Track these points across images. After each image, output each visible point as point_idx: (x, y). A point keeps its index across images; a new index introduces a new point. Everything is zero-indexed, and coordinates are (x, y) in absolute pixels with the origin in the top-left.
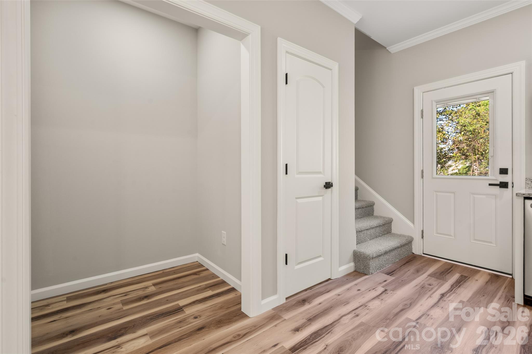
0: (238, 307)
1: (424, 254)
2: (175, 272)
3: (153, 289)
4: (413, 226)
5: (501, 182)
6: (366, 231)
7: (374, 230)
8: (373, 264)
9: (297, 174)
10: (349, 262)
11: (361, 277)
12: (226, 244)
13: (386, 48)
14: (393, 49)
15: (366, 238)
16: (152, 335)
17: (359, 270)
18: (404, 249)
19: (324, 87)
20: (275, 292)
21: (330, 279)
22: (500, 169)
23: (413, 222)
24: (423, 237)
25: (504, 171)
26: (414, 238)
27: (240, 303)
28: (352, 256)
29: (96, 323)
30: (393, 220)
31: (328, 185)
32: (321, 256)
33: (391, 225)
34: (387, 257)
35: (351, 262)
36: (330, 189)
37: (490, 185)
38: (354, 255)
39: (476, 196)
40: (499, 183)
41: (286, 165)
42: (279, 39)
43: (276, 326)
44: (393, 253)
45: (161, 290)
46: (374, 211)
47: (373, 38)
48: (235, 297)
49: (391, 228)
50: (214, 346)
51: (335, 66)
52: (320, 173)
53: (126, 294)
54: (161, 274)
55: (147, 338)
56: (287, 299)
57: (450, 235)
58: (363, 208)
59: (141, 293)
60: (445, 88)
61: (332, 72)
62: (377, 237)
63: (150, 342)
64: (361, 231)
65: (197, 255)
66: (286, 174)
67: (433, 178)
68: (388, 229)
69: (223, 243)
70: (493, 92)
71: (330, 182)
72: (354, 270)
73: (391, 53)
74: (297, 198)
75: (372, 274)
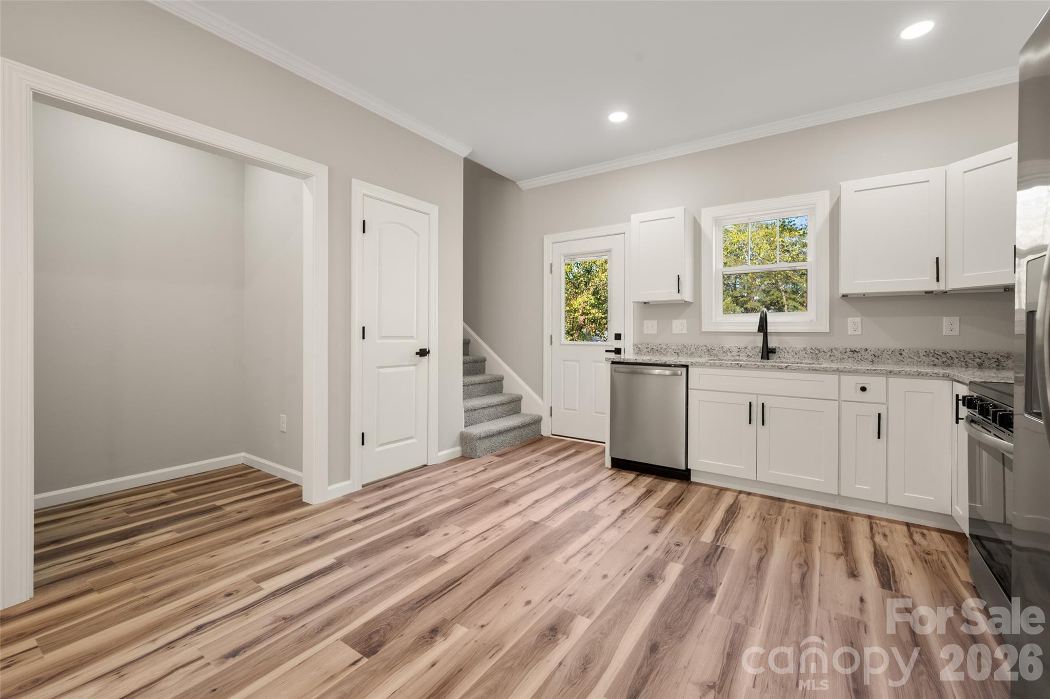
0: (299, 499)
1: (553, 435)
2: (206, 478)
3: (174, 495)
4: (542, 403)
5: (615, 349)
6: (481, 410)
7: (494, 409)
8: (482, 446)
9: (379, 339)
10: (454, 446)
11: (466, 460)
12: (285, 431)
13: (515, 183)
14: (524, 185)
15: (482, 418)
16: (179, 531)
17: (465, 455)
18: (528, 430)
19: (417, 235)
20: (347, 477)
21: (425, 466)
22: (616, 334)
23: (542, 398)
24: (551, 415)
25: (618, 337)
26: (543, 416)
27: (302, 496)
28: (459, 439)
29: (91, 531)
30: (522, 398)
31: (423, 353)
32: (412, 437)
33: (520, 403)
34: (502, 438)
35: (457, 446)
36: (426, 357)
37: (607, 351)
38: (461, 438)
39: (597, 364)
40: (614, 349)
41: (364, 328)
42: (353, 180)
43: (342, 507)
44: (512, 434)
45: (186, 495)
46: (503, 387)
47: (493, 170)
48: (296, 492)
49: (520, 407)
50: (262, 529)
51: (434, 210)
52: (412, 338)
53: (130, 503)
54: (184, 480)
55: (174, 533)
56: (363, 486)
57: (576, 410)
58: (486, 383)
59: (154, 501)
60: (572, 240)
61: (429, 217)
62: (498, 418)
63: (178, 535)
64: (475, 410)
65: (243, 454)
66: (364, 338)
67: (562, 345)
68: (516, 408)
69: (282, 430)
70: (610, 251)
71: (426, 349)
72: (461, 455)
73: (521, 189)
74: (378, 368)
75: (479, 457)
